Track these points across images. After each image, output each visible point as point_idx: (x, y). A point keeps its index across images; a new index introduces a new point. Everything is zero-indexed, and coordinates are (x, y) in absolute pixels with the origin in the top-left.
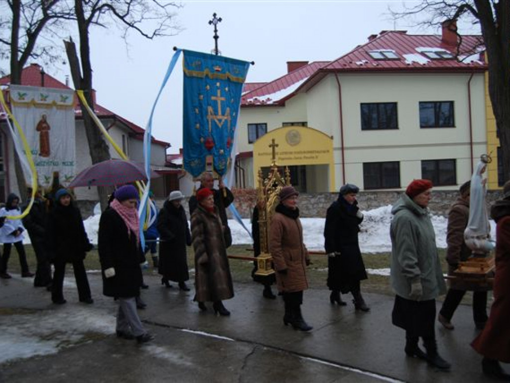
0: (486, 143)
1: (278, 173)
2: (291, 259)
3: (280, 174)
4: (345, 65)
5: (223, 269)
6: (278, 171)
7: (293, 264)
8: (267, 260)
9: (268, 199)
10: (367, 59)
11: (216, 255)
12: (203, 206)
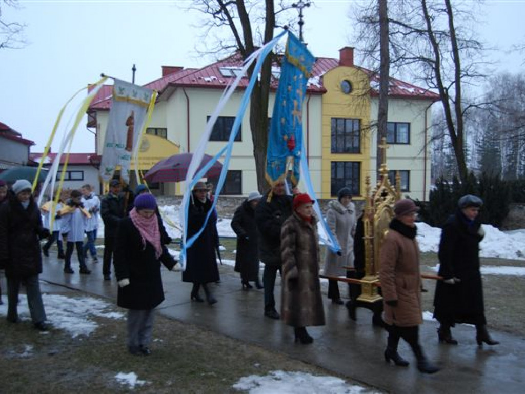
0: (321, 157)
1: (388, 180)
2: (405, 287)
3: (390, 181)
4: (194, 81)
5: (312, 290)
6: (389, 177)
7: (406, 292)
8: (374, 284)
9: (376, 210)
10: (216, 76)
11: (306, 272)
12: (298, 214)
